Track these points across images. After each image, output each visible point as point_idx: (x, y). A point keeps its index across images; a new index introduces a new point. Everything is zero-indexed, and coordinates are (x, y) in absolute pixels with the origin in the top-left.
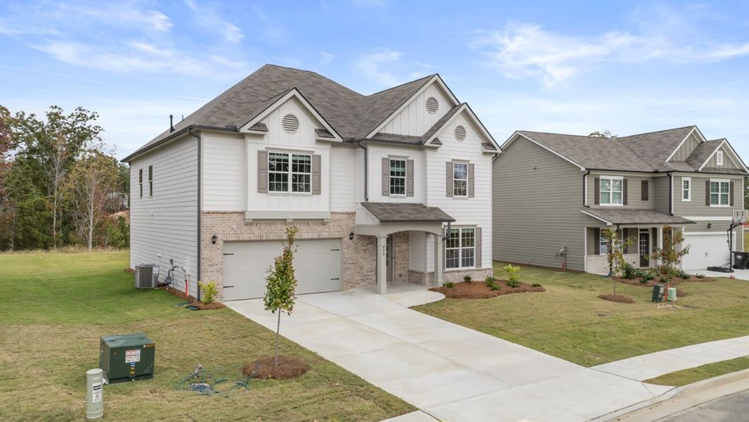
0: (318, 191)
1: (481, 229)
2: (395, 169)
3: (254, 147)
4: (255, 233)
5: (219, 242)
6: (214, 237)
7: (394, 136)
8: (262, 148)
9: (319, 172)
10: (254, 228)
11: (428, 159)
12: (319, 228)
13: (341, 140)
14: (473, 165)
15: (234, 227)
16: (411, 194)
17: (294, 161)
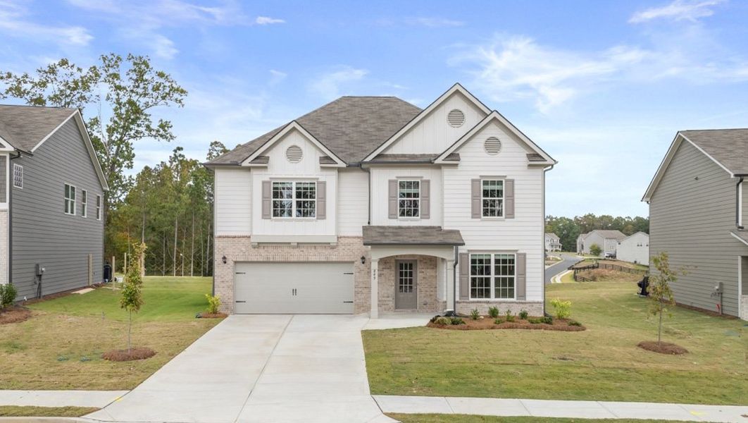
0: (323, 216)
1: (525, 255)
2: (406, 191)
3: (258, 178)
4: (262, 255)
5: (230, 263)
6: (224, 258)
7: (404, 156)
8: (267, 179)
9: (324, 198)
10: (261, 251)
11: (445, 178)
12: (329, 251)
13: (344, 165)
14: (513, 181)
15: (243, 249)
16: (427, 216)
17: (297, 188)
